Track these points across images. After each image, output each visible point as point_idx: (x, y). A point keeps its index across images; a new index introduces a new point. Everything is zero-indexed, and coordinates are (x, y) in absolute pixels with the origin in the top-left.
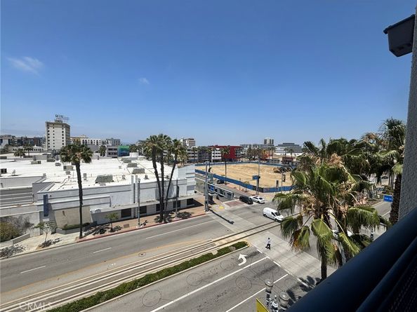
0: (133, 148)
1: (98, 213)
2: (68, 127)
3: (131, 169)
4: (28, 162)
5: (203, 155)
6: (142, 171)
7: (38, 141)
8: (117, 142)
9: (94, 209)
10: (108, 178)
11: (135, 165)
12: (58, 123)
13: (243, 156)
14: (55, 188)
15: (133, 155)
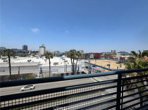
0: (63, 54)
1: (54, 74)
2: (45, 48)
3: (63, 61)
4: (36, 58)
5: (87, 56)
6: (67, 61)
7: (37, 52)
8: (58, 52)
9: (53, 73)
10: (57, 63)
11: (64, 59)
12: (43, 47)
13: (103, 57)
14: (43, 66)
15: (64, 56)
